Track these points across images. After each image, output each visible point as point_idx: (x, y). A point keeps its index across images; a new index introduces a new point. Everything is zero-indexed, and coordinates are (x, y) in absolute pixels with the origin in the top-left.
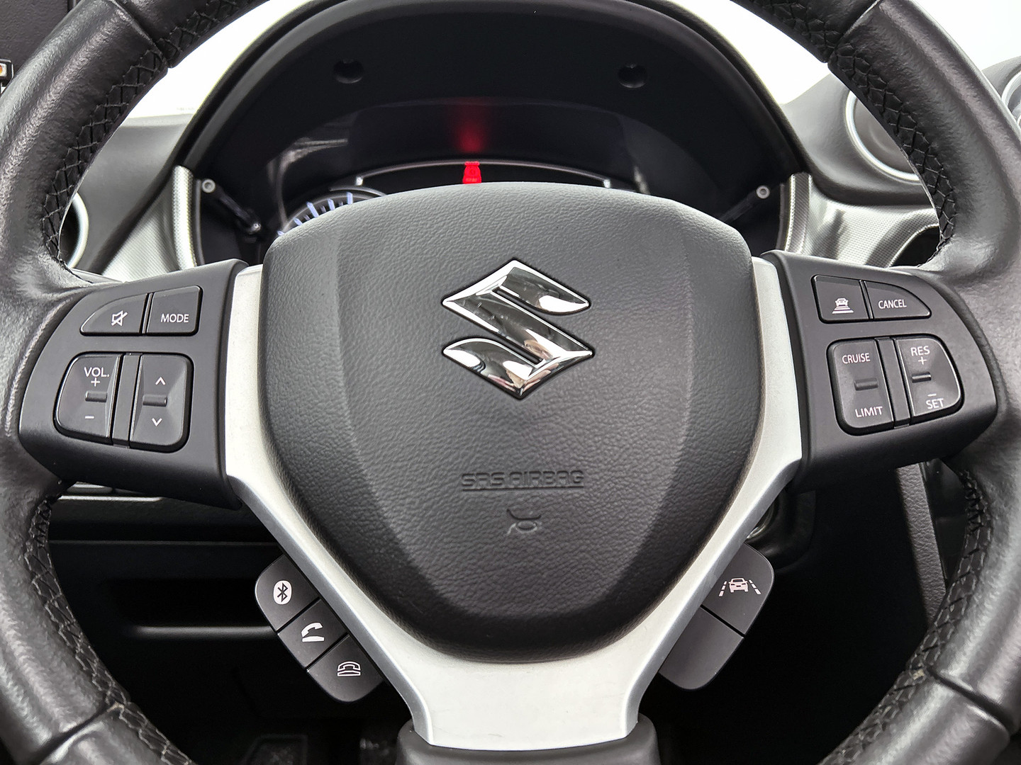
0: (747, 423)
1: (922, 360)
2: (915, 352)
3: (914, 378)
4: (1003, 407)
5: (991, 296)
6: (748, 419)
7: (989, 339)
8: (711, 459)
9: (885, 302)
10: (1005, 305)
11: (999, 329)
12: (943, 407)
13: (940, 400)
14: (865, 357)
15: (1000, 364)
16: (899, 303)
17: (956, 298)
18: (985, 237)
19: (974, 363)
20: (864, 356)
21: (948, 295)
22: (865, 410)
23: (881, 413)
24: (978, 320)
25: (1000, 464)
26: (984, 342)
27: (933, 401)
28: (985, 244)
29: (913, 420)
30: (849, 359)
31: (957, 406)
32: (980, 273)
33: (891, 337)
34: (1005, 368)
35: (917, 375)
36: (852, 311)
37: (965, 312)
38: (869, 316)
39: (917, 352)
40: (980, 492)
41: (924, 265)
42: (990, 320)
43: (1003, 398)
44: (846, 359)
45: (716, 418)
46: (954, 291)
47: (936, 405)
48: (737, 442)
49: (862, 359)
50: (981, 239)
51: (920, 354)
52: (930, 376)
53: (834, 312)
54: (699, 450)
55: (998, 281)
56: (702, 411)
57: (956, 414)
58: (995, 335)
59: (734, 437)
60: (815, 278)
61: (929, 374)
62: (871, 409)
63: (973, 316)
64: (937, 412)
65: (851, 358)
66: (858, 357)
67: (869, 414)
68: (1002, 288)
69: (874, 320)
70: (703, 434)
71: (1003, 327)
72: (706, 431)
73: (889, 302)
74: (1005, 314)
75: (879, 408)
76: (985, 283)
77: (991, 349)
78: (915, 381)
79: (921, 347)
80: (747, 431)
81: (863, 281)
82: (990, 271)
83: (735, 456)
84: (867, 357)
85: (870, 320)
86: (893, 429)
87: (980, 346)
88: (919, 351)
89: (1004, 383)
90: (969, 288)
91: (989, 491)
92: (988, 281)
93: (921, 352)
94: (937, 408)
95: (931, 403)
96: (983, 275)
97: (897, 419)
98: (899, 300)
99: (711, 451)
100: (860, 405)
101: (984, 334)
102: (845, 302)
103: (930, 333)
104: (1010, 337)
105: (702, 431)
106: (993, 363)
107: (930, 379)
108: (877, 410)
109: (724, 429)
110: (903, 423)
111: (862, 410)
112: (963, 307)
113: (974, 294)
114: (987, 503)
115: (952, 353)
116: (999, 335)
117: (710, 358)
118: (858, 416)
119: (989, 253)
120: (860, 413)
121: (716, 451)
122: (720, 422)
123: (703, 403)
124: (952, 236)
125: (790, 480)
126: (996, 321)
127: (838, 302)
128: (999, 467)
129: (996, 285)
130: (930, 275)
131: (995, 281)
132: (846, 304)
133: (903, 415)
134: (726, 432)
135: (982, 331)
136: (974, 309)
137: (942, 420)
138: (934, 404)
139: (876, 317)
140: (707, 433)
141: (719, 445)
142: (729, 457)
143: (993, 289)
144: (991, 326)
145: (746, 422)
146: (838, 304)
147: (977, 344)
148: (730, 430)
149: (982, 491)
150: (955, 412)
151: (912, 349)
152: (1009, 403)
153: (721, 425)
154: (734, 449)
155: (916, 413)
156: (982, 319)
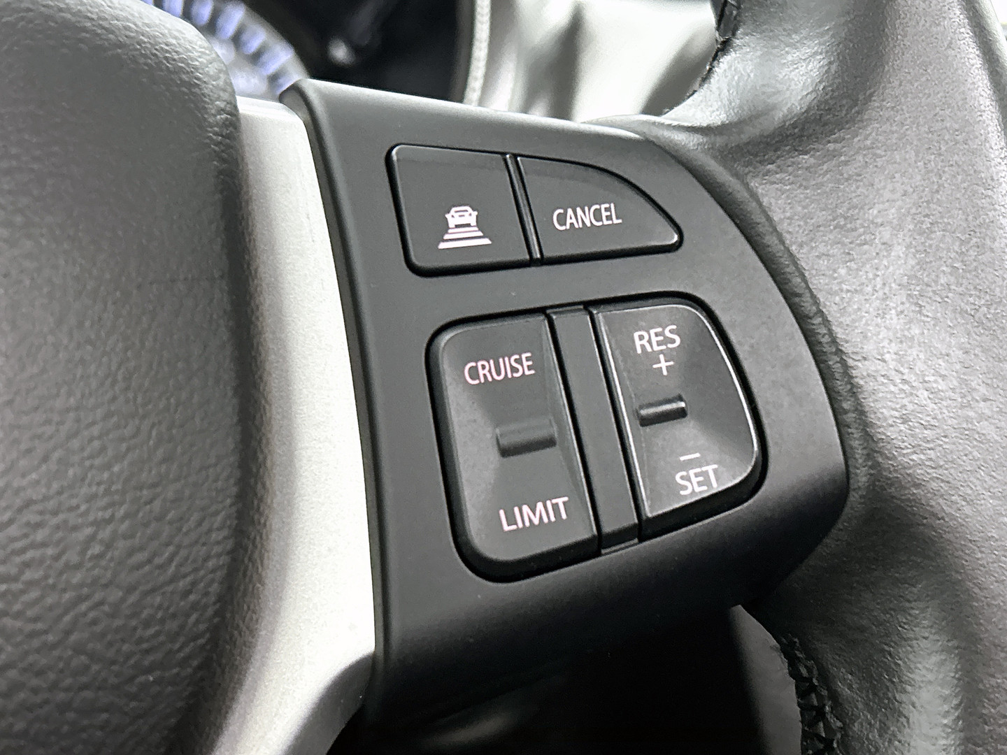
0: (194, 584)
1: (663, 365)
2: (645, 342)
3: (644, 412)
4: (861, 477)
5: (822, 184)
6: (196, 570)
7: (821, 297)
8: (71, 716)
9: (570, 212)
10: (855, 207)
11: (843, 271)
12: (716, 487)
13: (710, 469)
14: (519, 365)
15: (850, 362)
16: (604, 214)
17: (741, 194)
18: (804, 32)
19: (787, 366)
20: (519, 361)
21: (721, 185)
22: (526, 509)
23: (564, 516)
24: (794, 248)
25: (865, 622)
26: (809, 307)
27: (692, 473)
28: (806, 51)
29: (645, 529)
30: (481, 372)
31: (753, 483)
32: (794, 126)
33: (588, 305)
34: (861, 370)
35: (651, 405)
36: (486, 241)
37: (763, 228)
38: (530, 253)
39: (650, 342)
40: (825, 693)
41: (676, 109)
42: (822, 248)
43: (859, 453)
44: (474, 373)
45: (81, 585)
46: (736, 175)
47: (700, 484)
48: (162, 644)
49: (514, 370)
50: (796, 37)
51: (656, 348)
52: (683, 405)
53: (442, 246)
54: (22, 695)
55: (838, 146)
56: (28, 575)
57: (751, 502)
58: (835, 288)
59: (151, 631)
60: (394, 152)
61: (680, 399)
62: (540, 506)
63: (782, 242)
64: (703, 500)
65: (486, 370)
66: (506, 363)
67: (536, 521)
68: (846, 163)
69: (544, 262)
70: (36, 643)
71: (852, 265)
72: (46, 632)
73: (579, 210)
74: (855, 230)
75: (560, 501)
76: (806, 153)
77: (826, 322)
78: (646, 422)
79: (659, 330)
80: (194, 607)
81: (515, 156)
82: (819, 120)
83: (156, 689)
84: (526, 364)
85: (532, 262)
86: (599, 554)
87: (801, 318)
88: (654, 339)
89: (861, 411)
90: (770, 167)
91: (845, 691)
92: (816, 146)
93: (659, 344)
94: (703, 492)
95: (689, 480)
96: (803, 129)
97: (608, 528)
98: (603, 206)
99: (67, 690)
100: (512, 498)
101: (808, 287)
102: (470, 216)
103: (681, 289)
104: (869, 289)
105: (33, 635)
106: (833, 361)
107: (681, 414)
108: (555, 507)
109: (112, 616)
110: (621, 537)
111: (516, 510)
112: (758, 217)
113: (781, 181)
114: (839, 724)
115: (733, 338)
116: (844, 287)
117: (59, 404)
118: (506, 528)
119: (815, 73)
120: (512, 521)
121: (85, 687)
122: (98, 596)
123: (33, 546)
124: (734, 34)
125: (353, 712)
126: (835, 251)
127: (454, 218)
128: (862, 630)
129: (834, 155)
130: (680, 137)
131: (831, 146)
132: (473, 221)
133: (618, 517)
134: (118, 622)
135: (803, 276)
136: (781, 220)
137: (716, 523)
138: (695, 480)
139: (547, 254)
140: (51, 638)
141: (95, 668)
142: (134, 697)
143: (825, 167)
144: (823, 263)
145: (189, 579)
146: (452, 223)
147: (793, 311)
148: (135, 615)
149: (829, 689)
150: (746, 500)
151: (636, 335)
152: (876, 465)
153: (101, 603)
154: (149, 670)
155: (651, 512)
156: (801, 246)
